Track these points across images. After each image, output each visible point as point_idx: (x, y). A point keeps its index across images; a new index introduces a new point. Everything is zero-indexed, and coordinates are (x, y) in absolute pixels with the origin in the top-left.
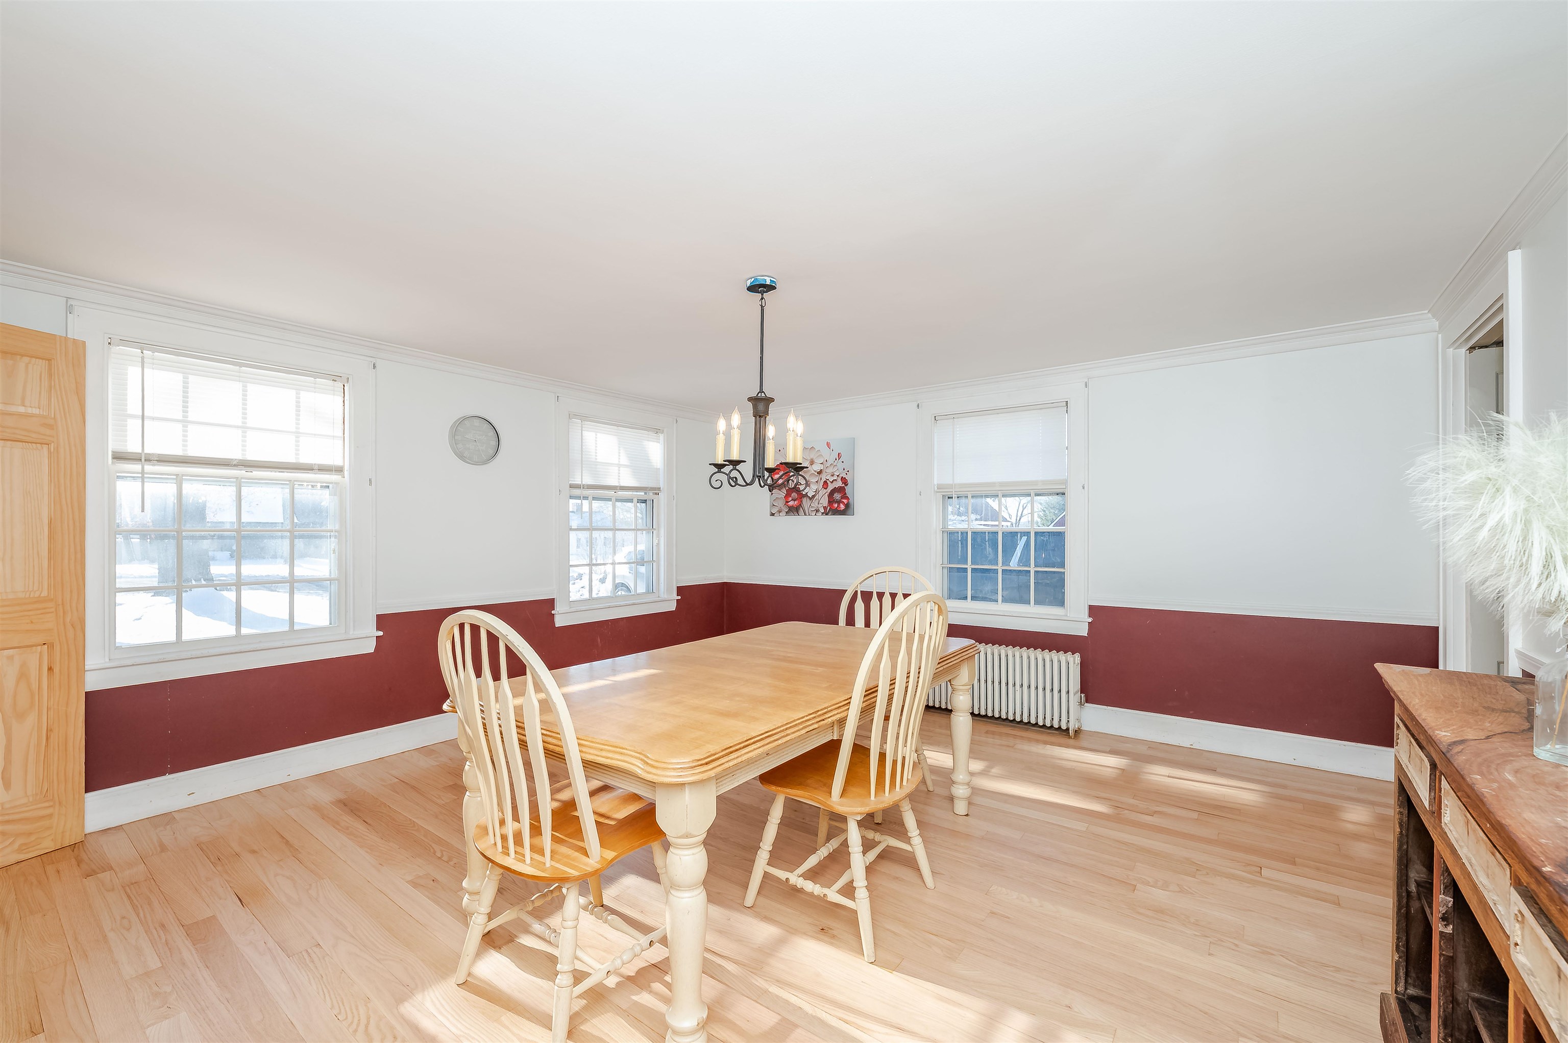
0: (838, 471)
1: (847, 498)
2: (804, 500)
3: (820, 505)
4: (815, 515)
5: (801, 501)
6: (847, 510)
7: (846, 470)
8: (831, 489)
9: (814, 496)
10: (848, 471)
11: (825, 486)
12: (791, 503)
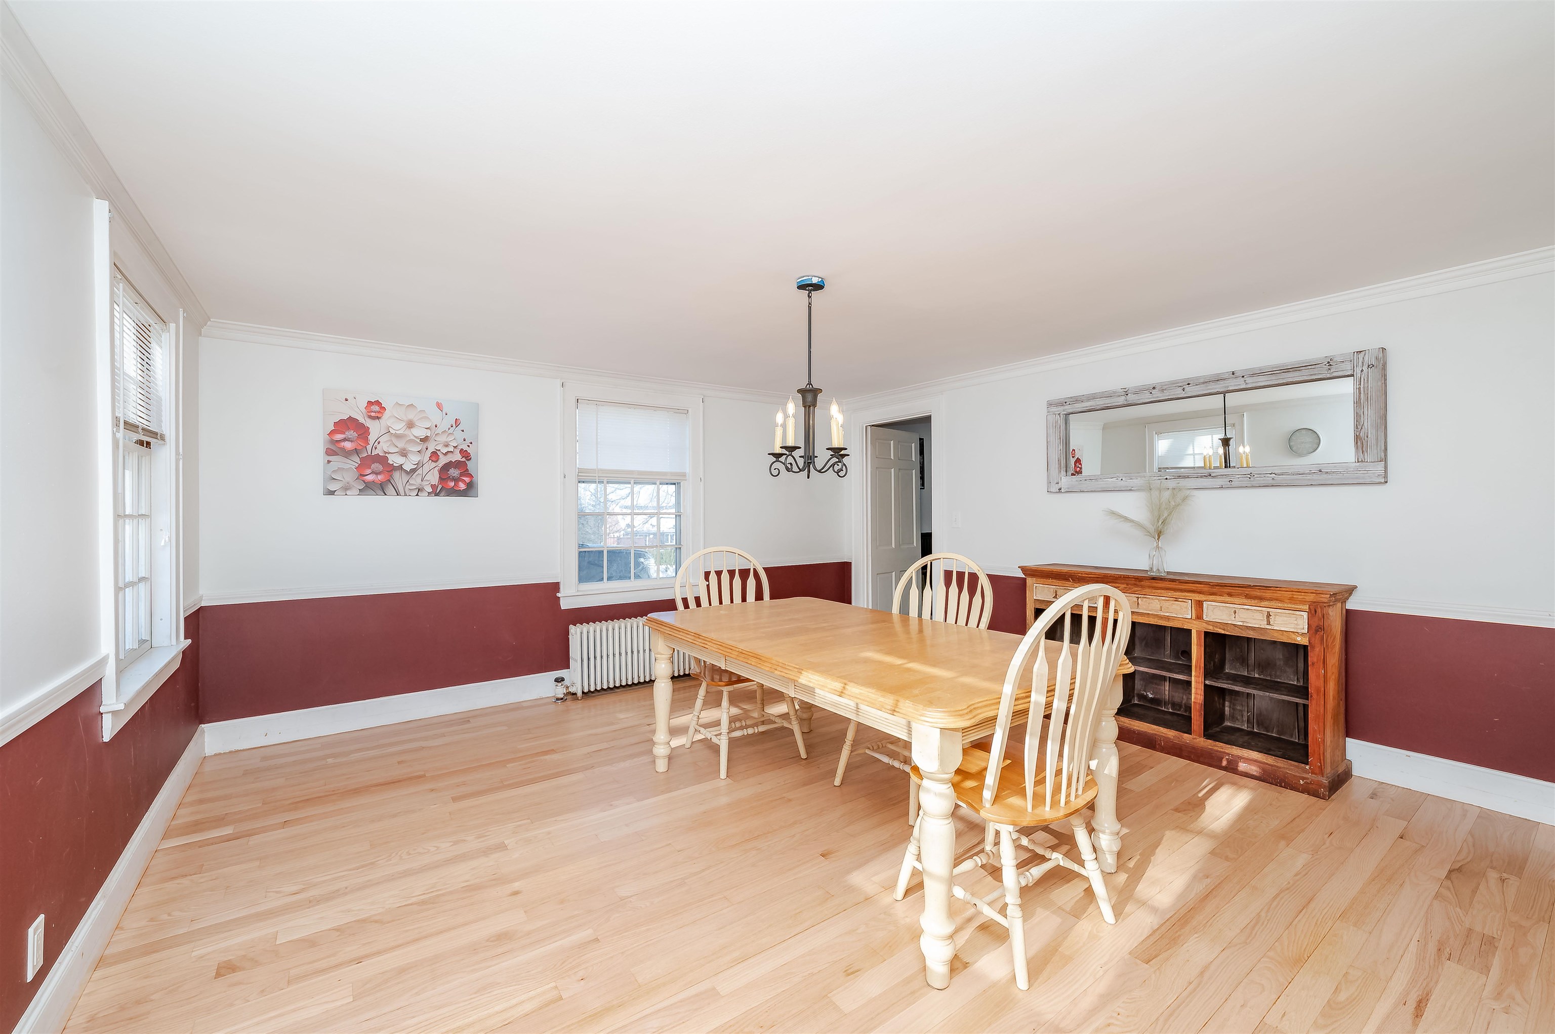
0: (456, 439)
1: (471, 476)
2: (397, 475)
3: (424, 483)
4: (417, 495)
5: (391, 476)
6: (470, 490)
7: (468, 441)
8: (444, 463)
9: (413, 471)
10: (471, 443)
11: (434, 458)
12: (370, 478)
